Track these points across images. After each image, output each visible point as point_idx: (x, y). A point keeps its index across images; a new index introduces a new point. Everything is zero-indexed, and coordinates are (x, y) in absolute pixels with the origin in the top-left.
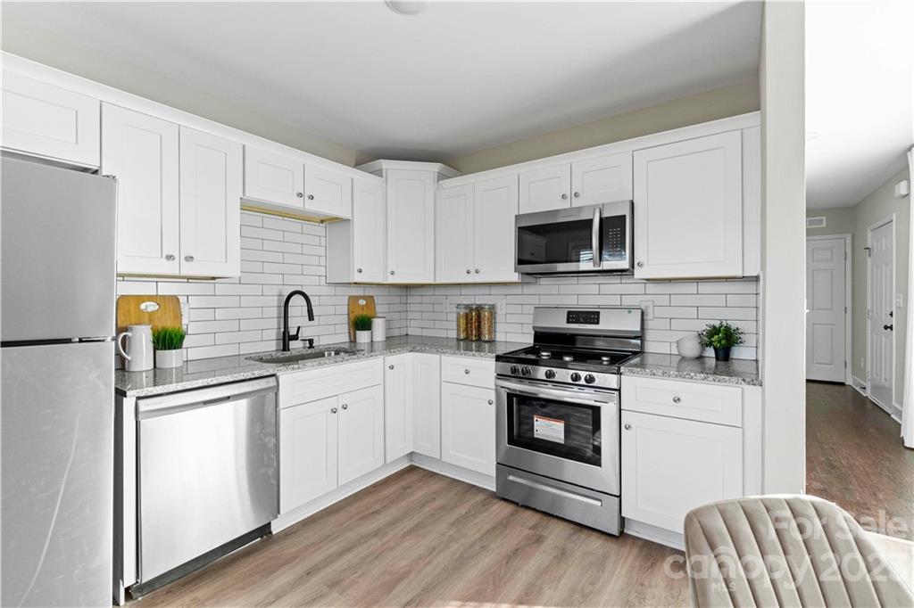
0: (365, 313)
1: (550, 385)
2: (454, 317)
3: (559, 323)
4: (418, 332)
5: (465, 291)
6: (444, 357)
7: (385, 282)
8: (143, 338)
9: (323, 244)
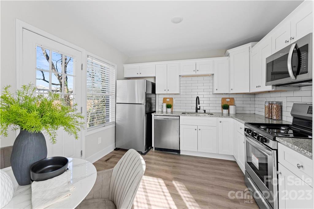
2: (264, 107)
5: (272, 95)
7: (229, 93)
8: (165, 106)
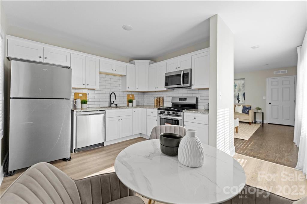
0: (132, 99)
1: (169, 115)
3: (177, 101)
4: (146, 104)
5: (157, 93)
6: (147, 109)
8: (79, 101)
9: (120, 81)
